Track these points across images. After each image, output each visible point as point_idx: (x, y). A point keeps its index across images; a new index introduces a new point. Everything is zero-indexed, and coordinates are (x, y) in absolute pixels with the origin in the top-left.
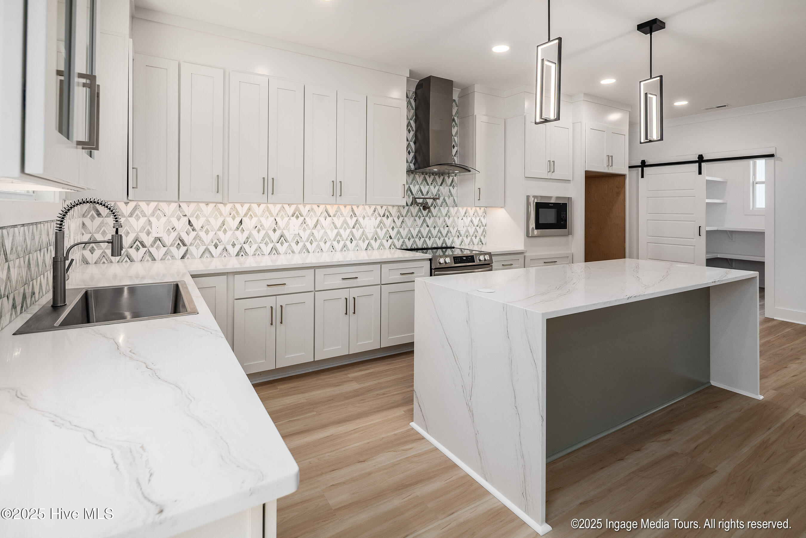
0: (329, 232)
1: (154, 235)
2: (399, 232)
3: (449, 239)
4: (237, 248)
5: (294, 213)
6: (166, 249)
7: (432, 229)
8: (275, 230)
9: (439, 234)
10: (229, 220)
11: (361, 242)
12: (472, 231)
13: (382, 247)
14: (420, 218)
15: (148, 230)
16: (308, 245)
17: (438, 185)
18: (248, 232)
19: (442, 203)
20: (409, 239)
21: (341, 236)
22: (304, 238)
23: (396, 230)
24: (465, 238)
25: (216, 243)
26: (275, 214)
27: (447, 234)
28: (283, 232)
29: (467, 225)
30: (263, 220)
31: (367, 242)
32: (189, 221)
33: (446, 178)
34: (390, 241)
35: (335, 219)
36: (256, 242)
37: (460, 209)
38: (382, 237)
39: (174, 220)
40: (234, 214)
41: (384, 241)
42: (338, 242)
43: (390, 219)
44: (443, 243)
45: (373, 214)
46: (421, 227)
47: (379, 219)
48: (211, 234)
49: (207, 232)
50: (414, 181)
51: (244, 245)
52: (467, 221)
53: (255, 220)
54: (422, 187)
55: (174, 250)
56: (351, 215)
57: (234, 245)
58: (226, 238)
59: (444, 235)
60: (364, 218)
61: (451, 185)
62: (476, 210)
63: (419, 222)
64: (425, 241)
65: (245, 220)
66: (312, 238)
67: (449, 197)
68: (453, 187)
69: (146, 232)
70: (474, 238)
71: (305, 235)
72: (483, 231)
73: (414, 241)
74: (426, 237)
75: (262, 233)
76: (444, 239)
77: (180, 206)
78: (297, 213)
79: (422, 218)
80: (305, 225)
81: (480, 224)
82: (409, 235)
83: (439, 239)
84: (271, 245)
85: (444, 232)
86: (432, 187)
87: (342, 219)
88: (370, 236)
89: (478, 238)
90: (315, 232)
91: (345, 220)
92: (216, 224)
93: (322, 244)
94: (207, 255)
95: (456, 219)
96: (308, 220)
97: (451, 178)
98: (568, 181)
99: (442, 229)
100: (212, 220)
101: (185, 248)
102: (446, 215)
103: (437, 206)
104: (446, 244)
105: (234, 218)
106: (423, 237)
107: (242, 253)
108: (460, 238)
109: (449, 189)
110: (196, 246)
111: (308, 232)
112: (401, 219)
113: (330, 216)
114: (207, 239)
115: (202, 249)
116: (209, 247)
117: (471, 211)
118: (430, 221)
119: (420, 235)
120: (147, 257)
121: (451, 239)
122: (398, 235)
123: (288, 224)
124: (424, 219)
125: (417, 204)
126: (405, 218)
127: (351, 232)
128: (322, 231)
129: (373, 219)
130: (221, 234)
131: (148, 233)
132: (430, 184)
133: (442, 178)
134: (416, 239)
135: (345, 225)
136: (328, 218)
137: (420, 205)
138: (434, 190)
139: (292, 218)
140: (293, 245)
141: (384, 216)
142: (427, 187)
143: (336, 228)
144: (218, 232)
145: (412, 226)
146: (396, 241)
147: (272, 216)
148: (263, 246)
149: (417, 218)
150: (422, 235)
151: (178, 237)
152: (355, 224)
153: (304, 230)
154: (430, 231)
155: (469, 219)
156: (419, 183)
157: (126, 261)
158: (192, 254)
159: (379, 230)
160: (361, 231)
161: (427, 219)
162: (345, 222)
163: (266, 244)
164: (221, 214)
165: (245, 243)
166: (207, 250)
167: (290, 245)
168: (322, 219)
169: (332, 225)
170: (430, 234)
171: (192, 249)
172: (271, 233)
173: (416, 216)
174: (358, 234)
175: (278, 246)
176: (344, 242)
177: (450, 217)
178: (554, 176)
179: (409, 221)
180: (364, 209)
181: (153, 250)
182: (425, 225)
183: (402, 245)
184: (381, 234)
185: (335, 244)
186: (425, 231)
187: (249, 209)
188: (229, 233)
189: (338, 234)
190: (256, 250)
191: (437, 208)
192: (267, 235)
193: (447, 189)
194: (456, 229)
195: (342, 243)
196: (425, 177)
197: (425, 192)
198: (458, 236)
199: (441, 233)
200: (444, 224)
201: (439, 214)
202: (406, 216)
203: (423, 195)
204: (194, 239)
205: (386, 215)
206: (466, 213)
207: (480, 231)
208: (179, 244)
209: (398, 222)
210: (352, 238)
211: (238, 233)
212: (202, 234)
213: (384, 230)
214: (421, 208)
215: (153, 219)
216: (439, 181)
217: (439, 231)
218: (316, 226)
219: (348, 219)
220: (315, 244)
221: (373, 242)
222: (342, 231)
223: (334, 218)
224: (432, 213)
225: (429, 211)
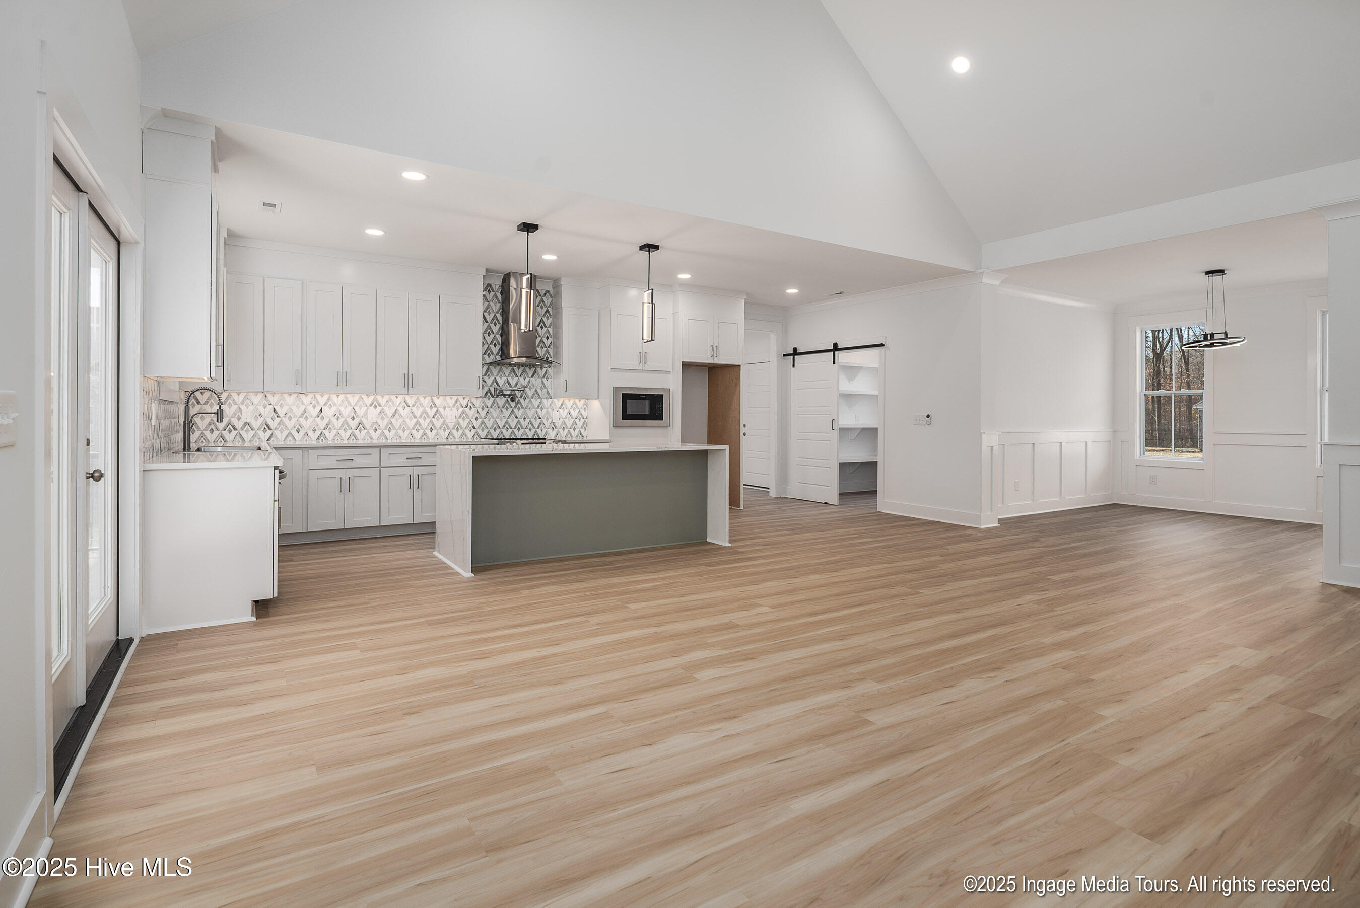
0: (408, 421)
1: (244, 420)
2: (483, 423)
3: (542, 431)
4: (318, 433)
5: (373, 403)
6: (254, 432)
7: (522, 421)
8: (353, 418)
9: (530, 426)
10: (310, 408)
11: (441, 431)
12: (569, 423)
13: (464, 436)
14: (507, 409)
15: (239, 416)
16: (386, 432)
17: (528, 377)
18: (328, 419)
19: (534, 394)
20: (495, 430)
21: (420, 425)
22: (383, 426)
23: (480, 421)
24: (561, 431)
25: (298, 428)
26: (353, 404)
27: (539, 426)
28: (361, 420)
29: (564, 417)
30: (342, 409)
31: (448, 431)
32: (274, 409)
33: (539, 369)
34: (473, 431)
35: (414, 409)
36: (335, 429)
37: (555, 400)
38: (465, 427)
39: (261, 408)
40: (314, 404)
41: (467, 431)
42: (418, 430)
43: (474, 410)
44: (534, 435)
45: (454, 405)
46: (508, 418)
47: (461, 409)
48: (294, 420)
49: (290, 419)
50: (501, 373)
51: (324, 431)
52: (564, 413)
53: (334, 409)
54: (510, 379)
55: (261, 433)
56: (431, 406)
57: (314, 431)
58: (307, 424)
59: (536, 427)
60: (445, 408)
61: (544, 377)
62: (574, 401)
63: (507, 413)
64: (513, 431)
65: (325, 409)
66: (390, 426)
67: (542, 389)
68: (547, 379)
69: (237, 418)
70: (572, 431)
71: (383, 424)
72: (584, 424)
73: (502, 433)
74: (515, 428)
75: (341, 420)
76: (536, 431)
77: (266, 396)
78: (375, 403)
79: (510, 410)
80: (383, 414)
81: (580, 416)
82: (495, 426)
83: (530, 430)
84: (349, 432)
85: (536, 424)
86: (522, 379)
87: (421, 409)
88: (451, 426)
89: (577, 431)
90: (393, 420)
91: (425, 410)
92: (298, 411)
93: (400, 432)
94: (290, 438)
95: (550, 410)
96: (386, 409)
97: (544, 370)
98: (668, 372)
99: (533, 421)
100: (294, 408)
101: (271, 432)
102: (539, 406)
103: (528, 398)
104: (538, 435)
105: (314, 407)
106: (511, 428)
107: (322, 438)
108: (556, 430)
109: (542, 381)
110: (280, 431)
111: (386, 421)
112: (486, 410)
113: (409, 406)
114: (290, 424)
115: (286, 433)
116: (292, 432)
117: (569, 403)
118: (519, 413)
119: (507, 426)
120: (238, 439)
121: (544, 431)
122: (483, 425)
123: (366, 413)
124: (512, 410)
125: (504, 395)
126: (490, 409)
127: (431, 422)
128: (400, 420)
129: (454, 409)
130: (302, 420)
131: (239, 419)
132: (519, 376)
133: (533, 369)
134: (502, 430)
135: (425, 415)
136: (407, 408)
137: (507, 396)
138: (523, 382)
139: (370, 407)
140: (372, 432)
141: (466, 406)
142: (516, 379)
143: (415, 417)
144: (300, 419)
145: (498, 417)
146: (480, 431)
147: (351, 405)
148: (342, 432)
149: (504, 410)
150: (510, 425)
151: (264, 422)
152: (436, 414)
153: (383, 418)
154: (519, 422)
155: (567, 411)
156: (507, 374)
157: (221, 441)
158: (276, 437)
159: (461, 420)
160: (441, 420)
161: (516, 410)
162: (425, 412)
163: (345, 430)
164: (303, 404)
165: (324, 429)
166: (290, 434)
167: (368, 432)
168: (400, 409)
169: (411, 414)
170: (519, 426)
171: (277, 433)
172: (349, 420)
173: (503, 407)
174: (438, 423)
175: (357, 432)
176: (423, 431)
177: (543, 409)
178: (647, 368)
179: (495, 412)
180: (445, 399)
181: (243, 433)
182: (513, 416)
183: (487, 436)
184: (464, 424)
185: (414, 432)
186: (513, 422)
187: (329, 399)
188: (310, 420)
189: (417, 423)
190: (336, 435)
191: (527, 400)
192: (345, 422)
193: (539, 380)
194: (550, 421)
195: (421, 432)
197: (513, 384)
198: (553, 428)
199: (532, 424)
200: (536, 415)
201: (530, 406)
202: (491, 407)
203: (511, 386)
204: (278, 424)
205: (469, 406)
206: (562, 405)
207: (580, 423)
208: (265, 428)
209: (483, 413)
210: (432, 428)
211: (318, 420)
212: (286, 420)
213: (467, 421)
214: (509, 399)
215: (243, 407)
216: (530, 373)
217: (530, 422)
218: (394, 416)
219: (428, 409)
220: (393, 432)
221: (454, 432)
222: (421, 421)
223: (412, 408)
224: (521, 404)
225: (519, 402)
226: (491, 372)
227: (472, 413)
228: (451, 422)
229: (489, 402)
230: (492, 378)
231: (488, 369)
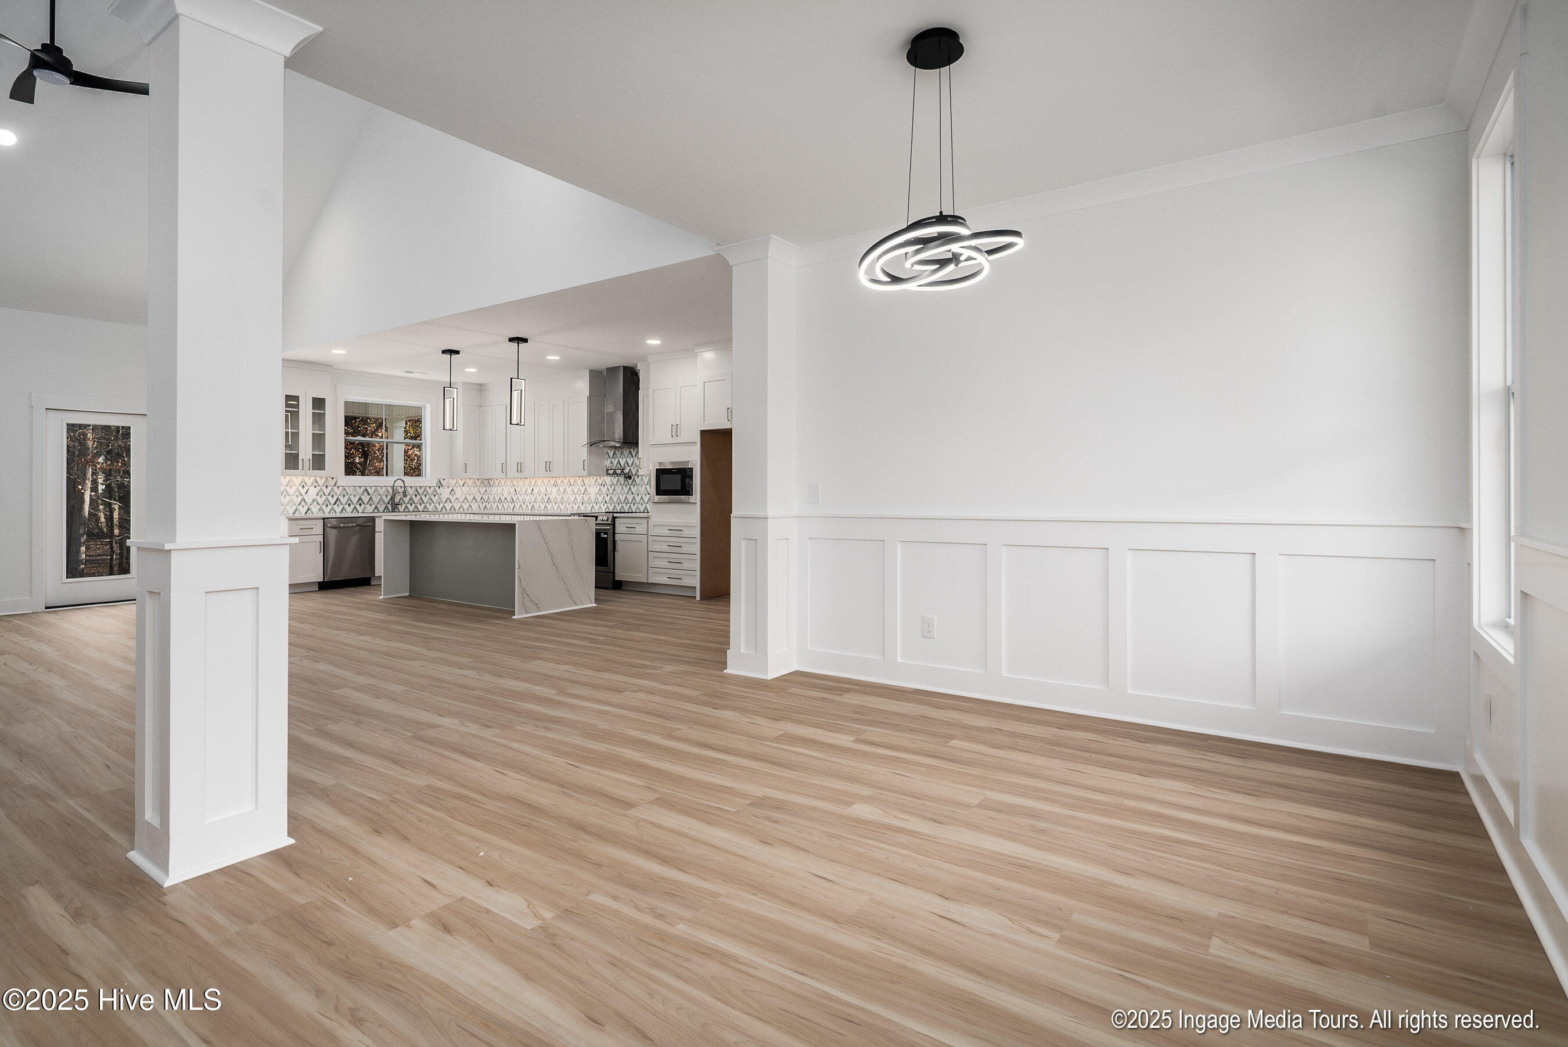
0: (571, 496)
2: (611, 498)
7: (636, 496)
9: (642, 501)
14: (626, 486)
31: (591, 505)
34: (606, 505)
46: (627, 494)
47: (599, 487)
58: (527, 498)
63: (626, 489)
64: (630, 506)
79: (628, 487)
82: (619, 501)
83: (642, 505)
93: (568, 505)
96: (561, 488)
101: (514, 504)
111: (561, 496)
112: (613, 487)
118: (634, 489)
119: (626, 501)
123: (551, 491)
124: (630, 487)
127: (583, 497)
128: (568, 496)
129: (595, 487)
130: (526, 496)
131: (503, 495)
132: (634, 456)
136: (571, 487)
139: (553, 487)
142: (630, 459)
145: (621, 493)
149: (624, 487)
150: (628, 501)
154: (634, 498)
156: (624, 456)
160: (588, 496)
161: (632, 487)
162: (579, 489)
168: (567, 487)
170: (634, 501)
179: (618, 489)
180: (590, 480)
182: (630, 492)
183: (614, 509)
184: (600, 499)
186: (630, 499)
196: (630, 451)
199: (643, 500)
200: (646, 492)
209: (611, 490)
214: (627, 477)
215: (504, 488)
219: (581, 487)
224: (635, 481)
225: (634, 480)
226: (616, 455)
227: (604, 489)
228: (593, 497)
229: (615, 480)
230: (617, 460)
231: (614, 452)
